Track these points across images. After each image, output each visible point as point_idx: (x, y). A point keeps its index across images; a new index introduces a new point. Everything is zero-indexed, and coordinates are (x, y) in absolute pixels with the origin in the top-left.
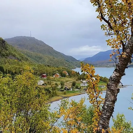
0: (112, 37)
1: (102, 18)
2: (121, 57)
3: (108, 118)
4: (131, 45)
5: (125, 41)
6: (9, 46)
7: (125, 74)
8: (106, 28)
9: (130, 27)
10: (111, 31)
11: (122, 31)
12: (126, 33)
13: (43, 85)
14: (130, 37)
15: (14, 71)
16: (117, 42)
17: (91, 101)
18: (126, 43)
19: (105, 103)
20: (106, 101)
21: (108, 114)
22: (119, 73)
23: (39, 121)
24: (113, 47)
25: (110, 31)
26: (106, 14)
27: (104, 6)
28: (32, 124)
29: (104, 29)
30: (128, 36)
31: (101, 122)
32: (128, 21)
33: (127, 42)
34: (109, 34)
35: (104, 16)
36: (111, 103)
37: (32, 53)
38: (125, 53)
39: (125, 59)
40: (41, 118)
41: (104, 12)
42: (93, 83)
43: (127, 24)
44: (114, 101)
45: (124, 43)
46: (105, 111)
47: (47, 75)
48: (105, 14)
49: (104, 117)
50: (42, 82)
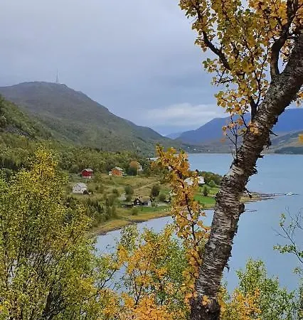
0: (228, 86)
1: (207, 43)
2: (248, 132)
3: (219, 271)
4: (270, 105)
5: (258, 95)
6: (8, 105)
7: (256, 171)
8: (215, 66)
9: (269, 64)
10: (227, 72)
11: (250, 73)
12: (259, 78)
13: (85, 193)
14: (269, 86)
15: (18, 162)
16: (239, 99)
17: (181, 231)
18: (258, 101)
19: (211, 237)
20: (213, 231)
21: (218, 262)
22: (243, 168)
23: (69, 277)
24: (230, 110)
25: (223, 73)
26: (216, 33)
27: (211, 17)
28: (54, 283)
29: (210, 70)
30: (263, 85)
31: (202, 280)
32: (263, 50)
33: (261, 98)
34: (222, 81)
35: (211, 39)
36: (225, 237)
37: (60, 119)
38: (257, 124)
39: (256, 137)
40: (74, 269)
41: (210, 30)
42: (184, 192)
43: (261, 59)
44: (231, 234)
45: (256, 101)
46: (211, 254)
47: (95, 171)
48: (212, 33)
49: (210, 268)
50: (83, 187)
